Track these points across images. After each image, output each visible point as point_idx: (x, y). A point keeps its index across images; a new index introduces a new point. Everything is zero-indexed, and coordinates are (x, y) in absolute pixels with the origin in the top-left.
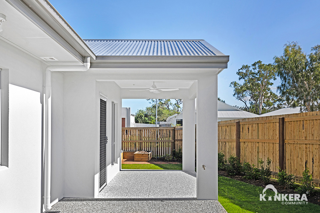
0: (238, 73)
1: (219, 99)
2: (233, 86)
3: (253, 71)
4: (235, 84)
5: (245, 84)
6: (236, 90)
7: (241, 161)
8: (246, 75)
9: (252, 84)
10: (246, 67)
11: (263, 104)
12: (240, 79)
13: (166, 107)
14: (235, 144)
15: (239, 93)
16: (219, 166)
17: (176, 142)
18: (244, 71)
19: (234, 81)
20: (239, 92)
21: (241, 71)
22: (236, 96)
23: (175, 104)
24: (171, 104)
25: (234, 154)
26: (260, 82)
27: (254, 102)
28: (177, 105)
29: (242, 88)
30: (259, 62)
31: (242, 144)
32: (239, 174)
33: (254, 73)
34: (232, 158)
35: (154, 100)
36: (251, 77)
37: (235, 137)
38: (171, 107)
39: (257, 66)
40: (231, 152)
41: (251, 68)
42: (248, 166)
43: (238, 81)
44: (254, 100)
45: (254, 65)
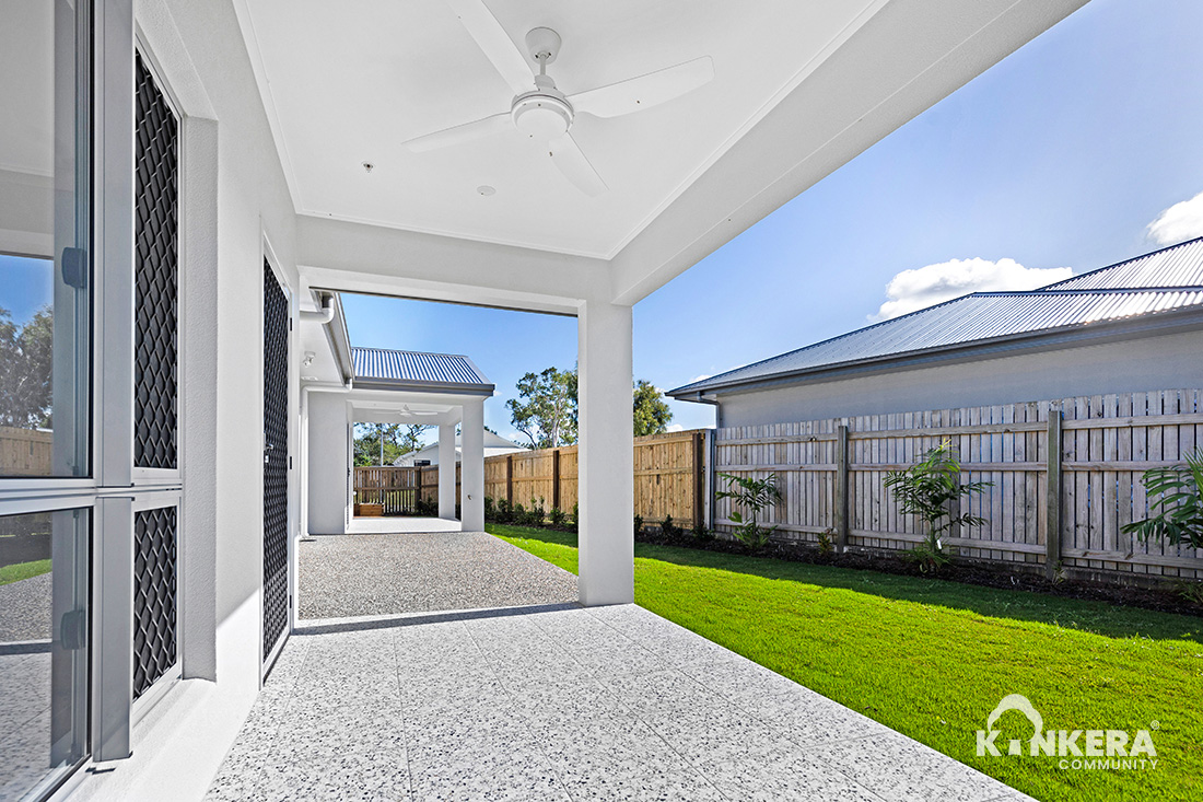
0: (519, 387)
1: (486, 428)
2: (510, 406)
3: (543, 384)
4: (514, 404)
5: (531, 405)
6: (516, 414)
7: (514, 505)
8: (531, 390)
9: (542, 405)
10: (531, 377)
11: (559, 440)
12: (522, 396)
13: (391, 439)
14: (505, 485)
15: (520, 420)
16: (486, 512)
17: (423, 490)
18: (529, 383)
19: (512, 398)
20: (520, 417)
21: (523, 382)
22: (516, 424)
23: (408, 435)
24: (400, 434)
25: (505, 496)
26: (553, 403)
27: (545, 435)
28: (411, 437)
29: (525, 410)
30: (553, 370)
31: (514, 484)
32: (510, 520)
33: (544, 388)
34: (502, 501)
35: (367, 425)
36: (539, 393)
37: (505, 476)
38: (400, 441)
39: (549, 376)
40: (501, 493)
41: (540, 379)
42: (520, 507)
43: (518, 400)
44: (546, 432)
45: (545, 373)
